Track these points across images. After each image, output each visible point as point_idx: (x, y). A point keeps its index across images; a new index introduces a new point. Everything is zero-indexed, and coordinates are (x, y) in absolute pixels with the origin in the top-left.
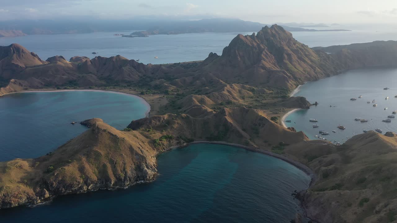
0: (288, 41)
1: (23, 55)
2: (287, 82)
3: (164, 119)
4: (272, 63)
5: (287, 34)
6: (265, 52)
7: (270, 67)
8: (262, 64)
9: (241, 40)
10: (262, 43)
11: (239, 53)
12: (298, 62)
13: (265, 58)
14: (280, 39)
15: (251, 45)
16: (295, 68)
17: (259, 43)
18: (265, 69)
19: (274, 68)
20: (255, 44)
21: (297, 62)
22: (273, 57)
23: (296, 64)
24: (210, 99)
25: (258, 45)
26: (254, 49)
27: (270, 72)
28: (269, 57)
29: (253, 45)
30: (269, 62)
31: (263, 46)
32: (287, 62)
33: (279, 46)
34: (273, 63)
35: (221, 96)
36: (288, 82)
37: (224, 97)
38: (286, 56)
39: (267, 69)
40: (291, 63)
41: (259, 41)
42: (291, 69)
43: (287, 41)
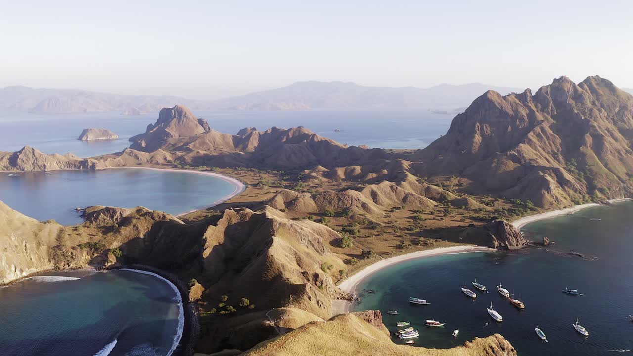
0: (619, 111)
1: (183, 121)
2: (546, 193)
3: (121, 214)
4: (548, 153)
5: (617, 96)
6: (543, 129)
7: (535, 157)
8: (519, 152)
9: (491, 102)
10: (542, 110)
11: (482, 129)
12: (619, 153)
13: (535, 140)
14: (593, 103)
15: (511, 112)
16: (606, 166)
17: (535, 109)
18: (520, 163)
19: (548, 161)
20: (524, 112)
21: (617, 154)
22: (558, 140)
23: (611, 157)
24: (315, 202)
25: (531, 114)
26: (518, 122)
27: (529, 169)
28: (548, 138)
29: (516, 111)
30: (543, 149)
31: (544, 116)
32: (590, 152)
33: (583, 118)
34: (553, 151)
35: (339, 199)
36: (548, 193)
37: (343, 202)
38: (589, 140)
39: (523, 162)
40: (599, 154)
41: (536, 106)
42: (592, 167)
43: (617, 110)
